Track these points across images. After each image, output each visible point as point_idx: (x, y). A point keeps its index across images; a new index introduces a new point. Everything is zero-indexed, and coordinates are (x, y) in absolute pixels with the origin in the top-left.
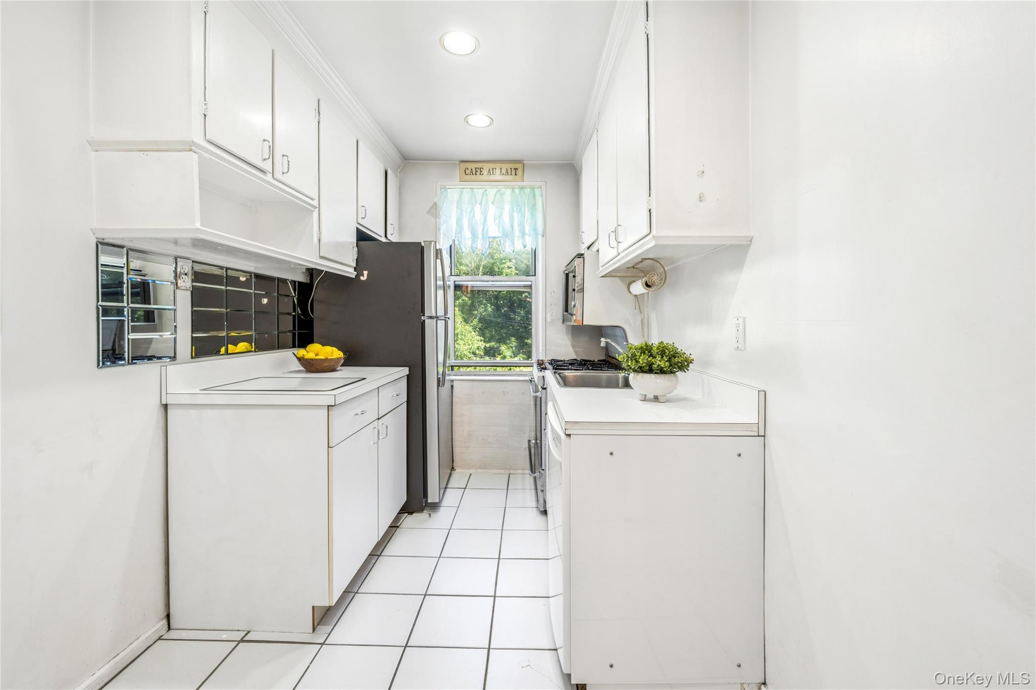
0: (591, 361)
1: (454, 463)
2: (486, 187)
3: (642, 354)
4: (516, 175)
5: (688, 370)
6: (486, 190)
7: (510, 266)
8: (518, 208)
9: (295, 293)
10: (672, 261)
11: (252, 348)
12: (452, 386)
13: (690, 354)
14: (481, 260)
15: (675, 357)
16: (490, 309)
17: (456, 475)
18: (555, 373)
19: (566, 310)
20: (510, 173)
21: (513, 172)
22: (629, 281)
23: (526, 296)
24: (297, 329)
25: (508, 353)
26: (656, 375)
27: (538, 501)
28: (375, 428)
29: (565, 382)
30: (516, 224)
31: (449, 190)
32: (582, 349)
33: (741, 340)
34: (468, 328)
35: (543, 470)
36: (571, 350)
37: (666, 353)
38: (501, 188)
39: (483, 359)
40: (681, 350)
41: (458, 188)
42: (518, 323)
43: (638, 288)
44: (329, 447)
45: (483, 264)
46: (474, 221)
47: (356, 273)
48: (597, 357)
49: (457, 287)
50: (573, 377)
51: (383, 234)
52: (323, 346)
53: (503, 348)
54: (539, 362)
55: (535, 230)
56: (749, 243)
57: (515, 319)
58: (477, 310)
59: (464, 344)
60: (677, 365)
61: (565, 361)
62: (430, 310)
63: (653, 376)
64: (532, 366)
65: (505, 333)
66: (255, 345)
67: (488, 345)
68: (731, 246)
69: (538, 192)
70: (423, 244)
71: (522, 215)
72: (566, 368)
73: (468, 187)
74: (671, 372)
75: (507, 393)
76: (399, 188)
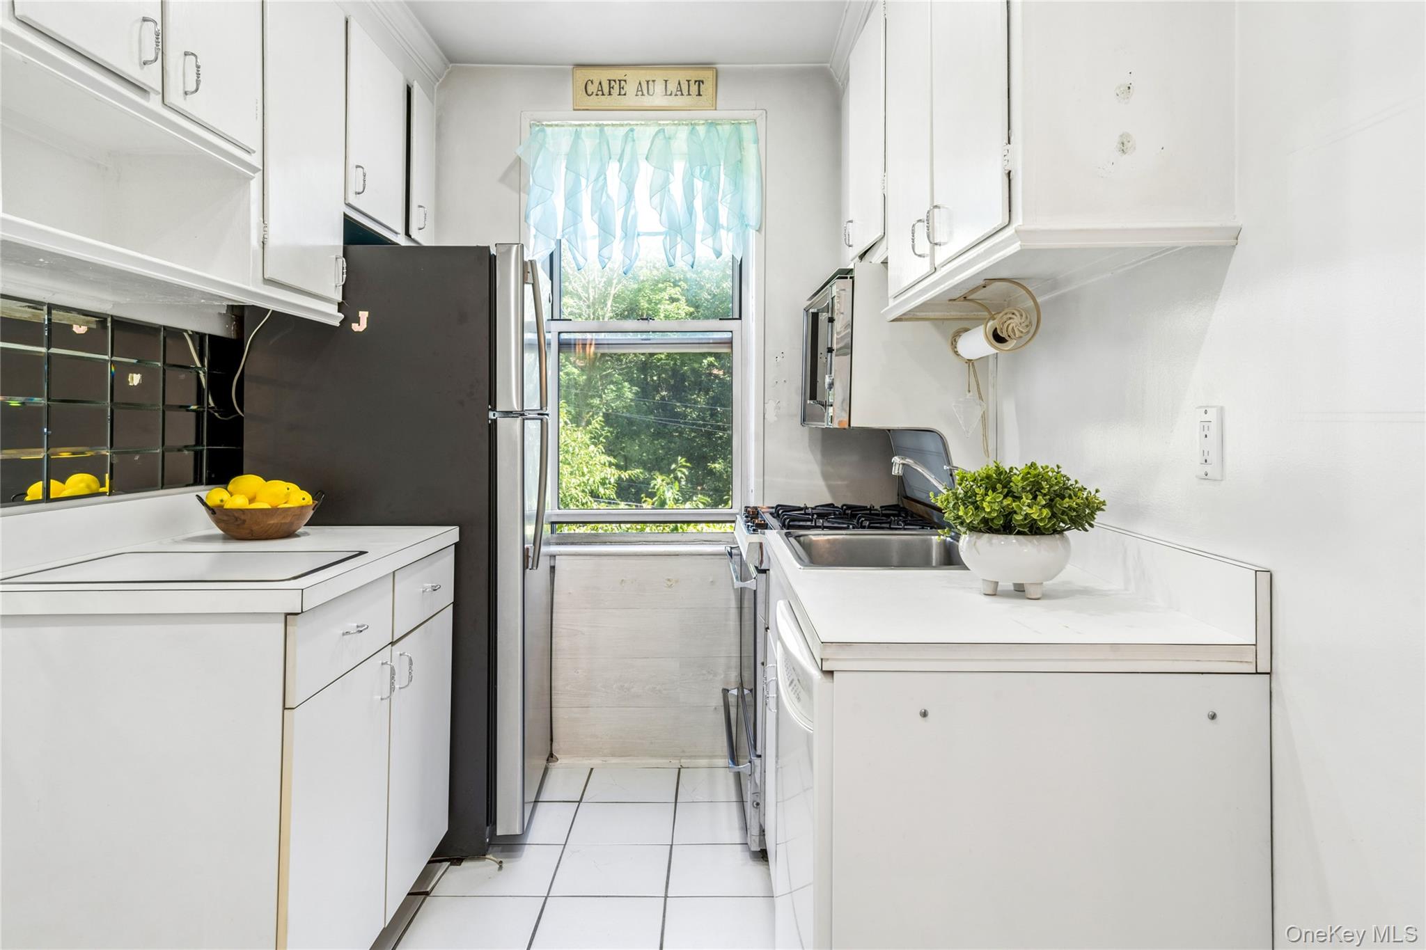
0: (864, 508)
1: (554, 744)
2: (632, 123)
3: (990, 492)
4: (699, 95)
5: (1092, 526)
6: (632, 130)
7: (675, 296)
8: (705, 168)
9: (202, 361)
10: (1052, 283)
11: (103, 485)
12: (553, 568)
13: (1097, 491)
14: (609, 283)
15: (1063, 498)
16: (629, 395)
17: (558, 772)
18: (787, 535)
19: (813, 396)
20: (685, 92)
21: (694, 88)
22: (955, 329)
23: (711, 365)
24: (205, 443)
25: (670, 494)
26: (1021, 537)
27: (745, 828)
28: (386, 663)
29: (812, 557)
30: (698, 204)
31: (549, 130)
32: (846, 483)
33: (1213, 457)
34: (582, 436)
35: (760, 756)
36: (820, 483)
37: (1043, 488)
38: (667, 125)
39: (614, 506)
40: (1076, 482)
41: (571, 125)
42: (693, 424)
43: (976, 344)
44: (284, 708)
45: (613, 292)
46: (604, 199)
47: (341, 316)
48: (879, 498)
49: (564, 346)
50: (827, 546)
51: (400, 228)
52: (266, 481)
53: (659, 481)
54: (749, 512)
55: (742, 218)
56: (1233, 242)
57: (685, 416)
58: (600, 397)
59: (571, 473)
60: (1067, 515)
61: (807, 508)
62: (507, 398)
63: (1012, 539)
64: (734, 522)
65: (662, 447)
66: (111, 478)
67: (625, 475)
68: (1190, 248)
69: (748, 132)
70: (493, 251)
71: (711, 185)
72: (809, 523)
73: (593, 123)
74: (1055, 531)
75: (677, 582)
76: (438, 125)
